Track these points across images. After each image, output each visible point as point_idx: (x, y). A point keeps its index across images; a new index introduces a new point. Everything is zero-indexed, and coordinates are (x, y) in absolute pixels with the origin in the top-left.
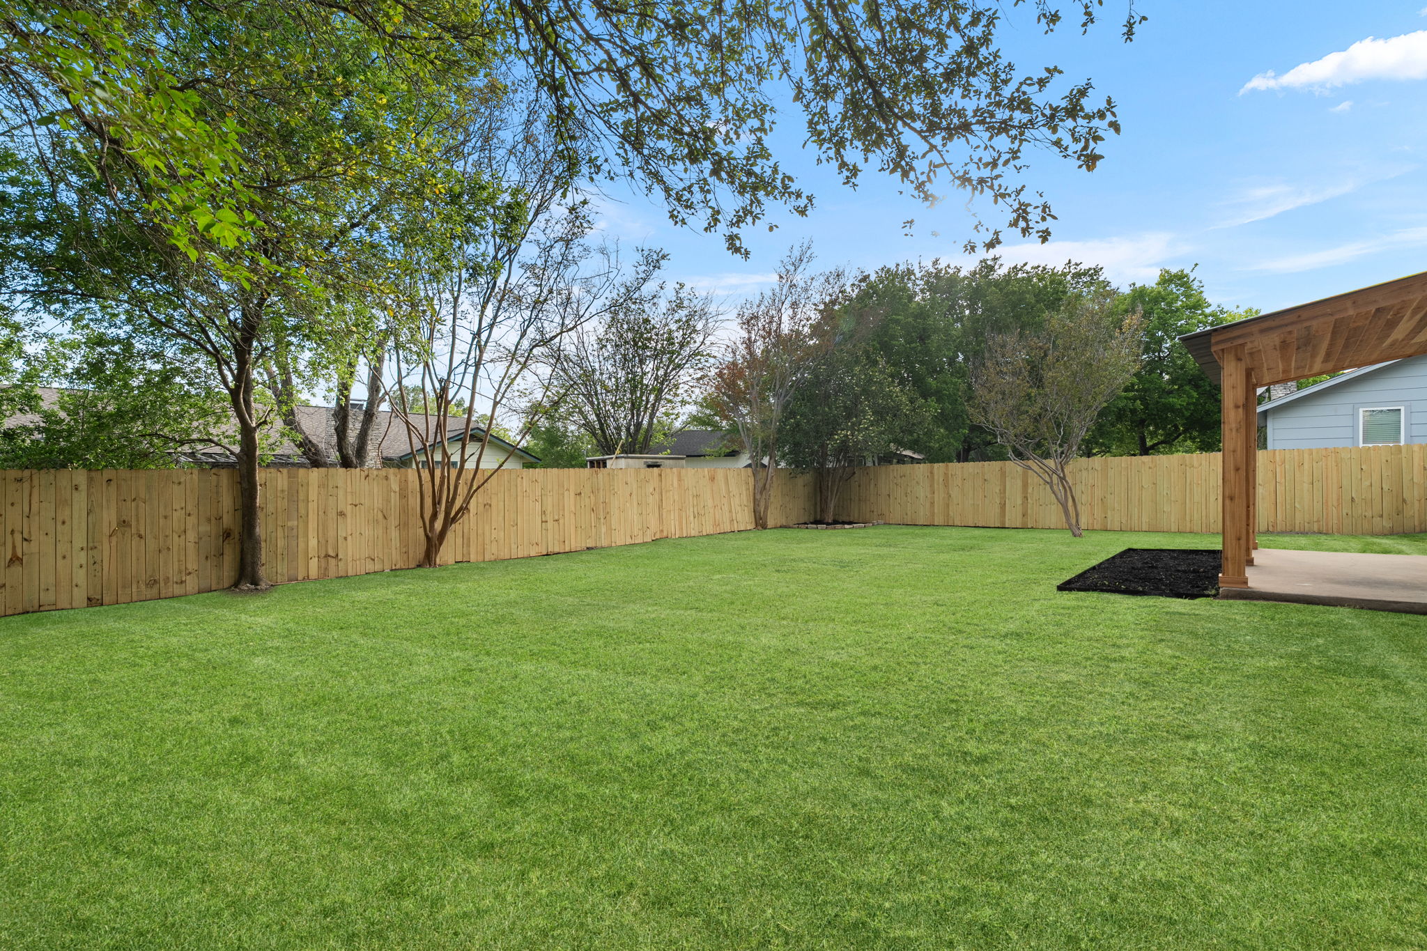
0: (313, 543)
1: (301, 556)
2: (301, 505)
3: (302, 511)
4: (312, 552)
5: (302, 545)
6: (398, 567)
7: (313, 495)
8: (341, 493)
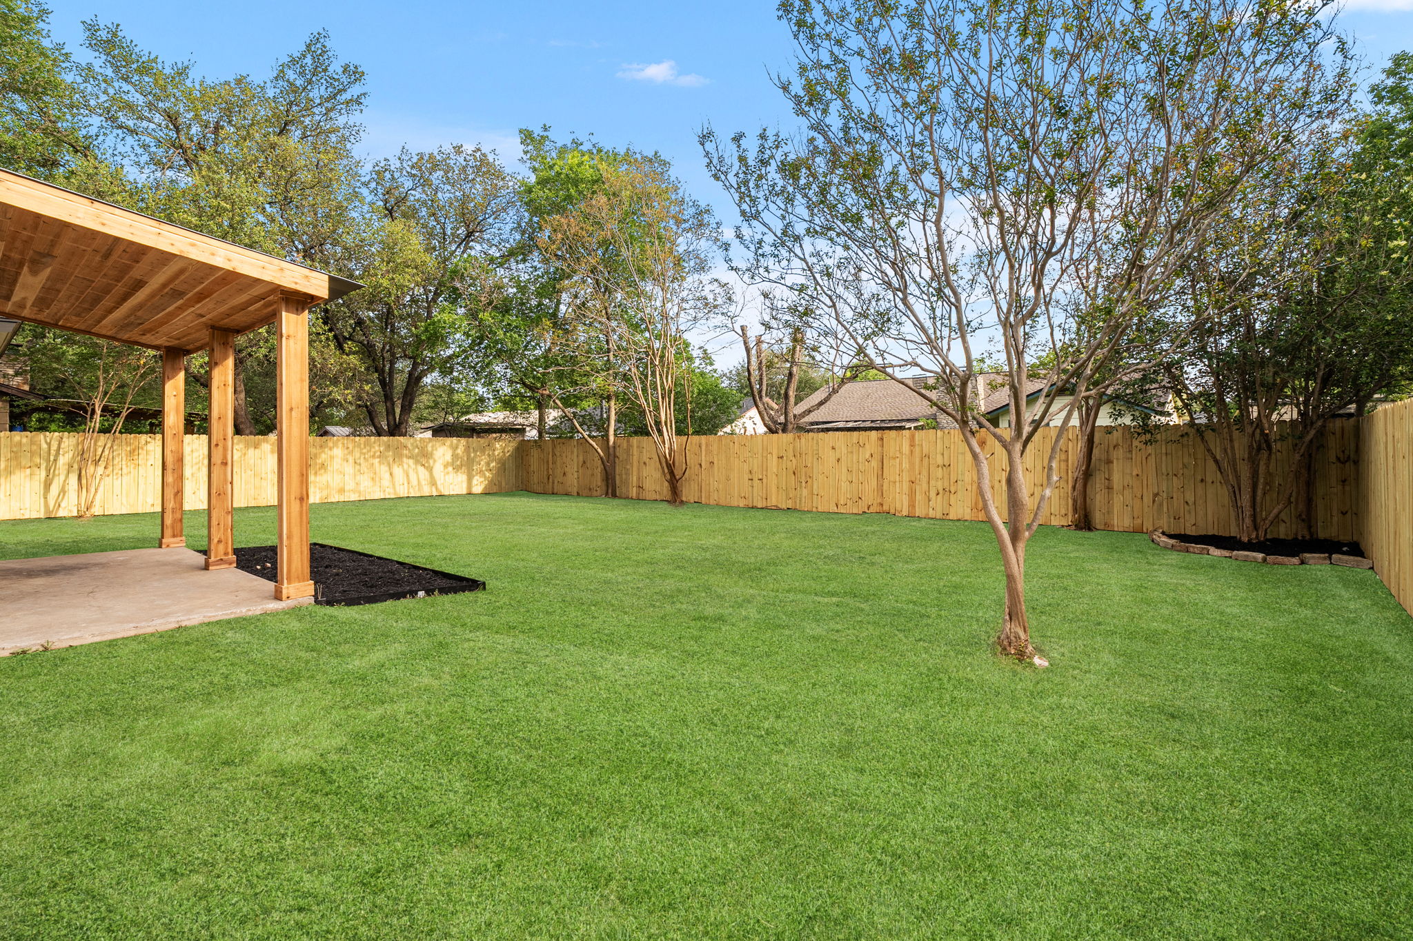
0: (635, 478)
1: (630, 484)
2: (631, 457)
3: (631, 460)
4: (634, 483)
5: (631, 479)
6: (664, 498)
7: (635, 453)
8: (644, 451)
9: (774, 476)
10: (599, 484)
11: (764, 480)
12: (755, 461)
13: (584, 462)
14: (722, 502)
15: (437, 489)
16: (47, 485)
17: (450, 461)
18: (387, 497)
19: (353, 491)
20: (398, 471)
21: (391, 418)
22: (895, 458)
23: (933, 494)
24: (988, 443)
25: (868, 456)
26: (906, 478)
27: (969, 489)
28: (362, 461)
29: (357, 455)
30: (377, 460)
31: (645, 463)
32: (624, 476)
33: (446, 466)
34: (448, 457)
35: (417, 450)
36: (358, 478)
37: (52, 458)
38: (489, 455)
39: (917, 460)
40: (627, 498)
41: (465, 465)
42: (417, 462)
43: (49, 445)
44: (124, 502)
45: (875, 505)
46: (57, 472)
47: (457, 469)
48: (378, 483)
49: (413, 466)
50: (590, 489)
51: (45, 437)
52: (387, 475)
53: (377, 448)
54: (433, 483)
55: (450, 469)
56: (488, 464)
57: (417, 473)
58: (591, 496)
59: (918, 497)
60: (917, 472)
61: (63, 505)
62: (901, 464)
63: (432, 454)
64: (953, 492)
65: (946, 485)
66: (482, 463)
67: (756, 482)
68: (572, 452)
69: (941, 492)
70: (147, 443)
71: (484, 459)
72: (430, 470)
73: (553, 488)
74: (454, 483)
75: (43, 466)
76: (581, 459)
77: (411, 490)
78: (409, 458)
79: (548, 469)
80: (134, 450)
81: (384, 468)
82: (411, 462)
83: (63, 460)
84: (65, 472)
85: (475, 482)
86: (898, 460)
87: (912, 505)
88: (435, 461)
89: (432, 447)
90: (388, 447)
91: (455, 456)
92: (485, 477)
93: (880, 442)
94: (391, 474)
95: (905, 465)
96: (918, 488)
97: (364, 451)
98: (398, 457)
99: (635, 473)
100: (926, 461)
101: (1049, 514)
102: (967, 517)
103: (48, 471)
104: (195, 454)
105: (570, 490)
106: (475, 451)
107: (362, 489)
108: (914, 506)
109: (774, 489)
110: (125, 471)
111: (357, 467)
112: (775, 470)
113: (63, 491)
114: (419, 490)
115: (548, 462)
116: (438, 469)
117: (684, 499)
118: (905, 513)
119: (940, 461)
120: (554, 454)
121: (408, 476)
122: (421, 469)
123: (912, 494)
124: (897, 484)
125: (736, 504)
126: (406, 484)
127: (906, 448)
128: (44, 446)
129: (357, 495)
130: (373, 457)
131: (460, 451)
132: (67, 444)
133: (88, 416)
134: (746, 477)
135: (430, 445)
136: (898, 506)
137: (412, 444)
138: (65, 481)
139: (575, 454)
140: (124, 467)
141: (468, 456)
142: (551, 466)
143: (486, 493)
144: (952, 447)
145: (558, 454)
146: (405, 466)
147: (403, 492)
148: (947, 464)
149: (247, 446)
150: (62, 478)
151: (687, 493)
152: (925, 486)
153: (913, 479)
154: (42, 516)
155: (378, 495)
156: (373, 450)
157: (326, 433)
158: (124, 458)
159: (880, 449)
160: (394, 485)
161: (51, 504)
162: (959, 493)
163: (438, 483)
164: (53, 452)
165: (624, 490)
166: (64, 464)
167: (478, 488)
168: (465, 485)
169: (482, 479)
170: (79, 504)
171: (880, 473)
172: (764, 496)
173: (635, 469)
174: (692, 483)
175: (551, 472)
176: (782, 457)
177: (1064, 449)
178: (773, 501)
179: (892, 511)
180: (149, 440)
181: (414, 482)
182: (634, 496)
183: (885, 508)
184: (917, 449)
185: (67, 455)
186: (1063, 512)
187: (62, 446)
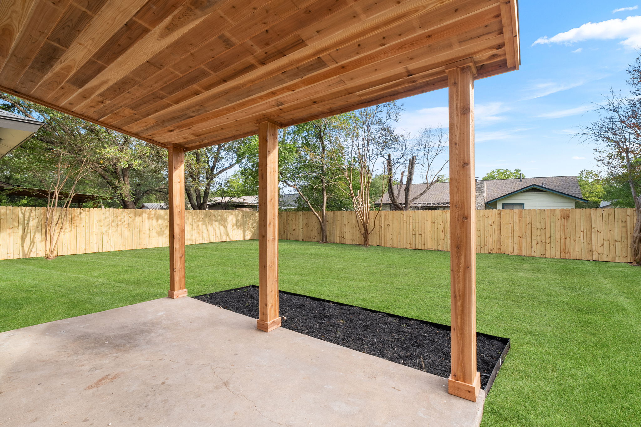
0: (338, 233)
1: (336, 236)
2: (336, 221)
3: (336, 223)
4: (338, 235)
5: (336, 233)
6: (359, 243)
7: (339, 219)
8: (345, 218)
9: (429, 233)
10: (316, 235)
11: (423, 235)
12: (417, 225)
13: (307, 224)
14: (395, 246)
15: (229, 238)
16: (23, 239)
17: (235, 223)
18: (206, 242)
19: (190, 240)
20: (211, 228)
21: (198, 200)
22: (508, 224)
23: (534, 244)
24: (571, 216)
25: (490, 223)
26: (516, 234)
27: (559, 241)
28: (193, 223)
29: (191, 220)
30: (201, 223)
31: (345, 225)
32: (332, 231)
33: (233, 226)
34: (234, 221)
35: (219, 217)
36: (192, 232)
37: (26, 222)
38: (253, 219)
39: (524, 226)
40: (334, 243)
41: (241, 225)
42: (220, 224)
43: (24, 214)
44: (69, 248)
45: (495, 249)
46: (29, 231)
47: (238, 227)
48: (201, 235)
49: (218, 226)
50: (310, 238)
51: (21, 210)
52: (206, 231)
53: (200, 216)
54: (227, 235)
55: (235, 227)
56: (252, 224)
57: (220, 229)
58: (311, 241)
59: (524, 245)
60: (523, 232)
61: (33, 250)
62: (513, 227)
63: (226, 219)
64: (548, 243)
65: (543, 239)
66: (250, 224)
67: (417, 236)
68: (299, 219)
69: (540, 242)
70: (81, 213)
71: (251, 222)
72: (226, 227)
73: (287, 237)
74: (237, 235)
75: (21, 227)
76: (305, 222)
77: (217, 239)
78: (216, 221)
79: (284, 227)
80: (73, 217)
81: (204, 227)
82: (217, 223)
83: (33, 223)
84: (34, 231)
85: (246, 234)
86: (510, 225)
87: (520, 249)
88: (228, 223)
89: (227, 215)
90: (206, 215)
91: (237, 220)
92: (251, 231)
93: (499, 216)
94: (207, 230)
95: (516, 228)
96: (524, 241)
97: (194, 218)
98: (211, 221)
99: (338, 230)
100: (529, 226)
101: (614, 256)
102: (558, 256)
103: (24, 230)
104: (108, 220)
105: (298, 238)
106: (246, 218)
107: (194, 238)
108: (521, 250)
109: (429, 240)
110: (69, 229)
111: (191, 226)
112: (430, 230)
113: (33, 242)
114: (221, 238)
115: (284, 223)
116: (230, 227)
117: (370, 244)
118: (515, 253)
119: (539, 226)
120: (288, 219)
121: (215, 231)
122: (222, 227)
123: (520, 243)
124: (510, 238)
125: (404, 247)
126: (214, 235)
127: (516, 219)
128: (21, 215)
129: (191, 242)
130: (199, 221)
131: (239, 218)
132: (34, 213)
133: (49, 197)
134: (411, 233)
135: (226, 214)
136: (511, 250)
137: (217, 214)
138: (34, 236)
139: (301, 219)
140: (68, 227)
141: (243, 220)
142: (286, 225)
143: (251, 240)
144: (547, 218)
145: (290, 219)
146: (214, 226)
147: (213, 239)
148: (543, 227)
149: (135, 215)
150: (32, 235)
151: (373, 240)
152: (529, 239)
153: (521, 236)
154: (21, 257)
155: (201, 242)
156: (199, 217)
157: (143, 207)
158: (68, 222)
159: (499, 219)
160: (209, 236)
161: (26, 250)
162: (552, 244)
163: (230, 234)
164: (26, 219)
165: (332, 238)
166: (33, 226)
167: (248, 237)
168: (242, 235)
169: (250, 232)
170: (46, 250)
171: (499, 232)
172: (423, 243)
173: (339, 228)
174: (376, 235)
175: (285, 228)
176: (434, 223)
177: (624, 221)
178: (429, 246)
179: (507, 252)
180: (82, 211)
181: (218, 234)
182: (338, 241)
183: (502, 251)
184: (524, 219)
185: (34, 221)
186: (624, 255)
187: (32, 215)
